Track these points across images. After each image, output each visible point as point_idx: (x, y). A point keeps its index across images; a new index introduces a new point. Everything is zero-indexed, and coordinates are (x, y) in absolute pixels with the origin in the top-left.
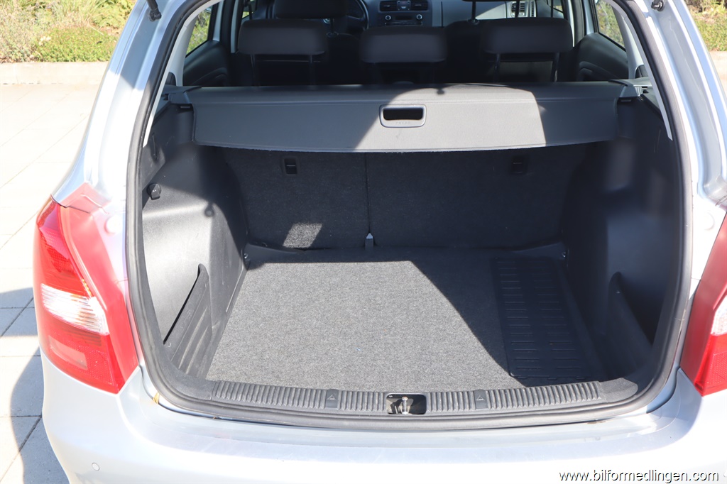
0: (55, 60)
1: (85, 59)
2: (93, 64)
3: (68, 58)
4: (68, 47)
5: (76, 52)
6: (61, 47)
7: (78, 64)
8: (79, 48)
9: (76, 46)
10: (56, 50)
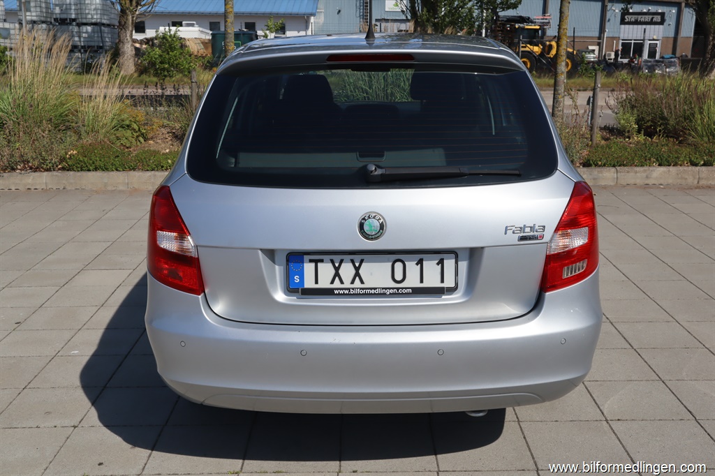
0: (79, 169)
1: (105, 169)
2: (112, 173)
3: (91, 168)
4: (91, 160)
5: (98, 163)
6: (86, 159)
7: (99, 174)
8: (100, 160)
9: (98, 159)
10: (81, 161)
